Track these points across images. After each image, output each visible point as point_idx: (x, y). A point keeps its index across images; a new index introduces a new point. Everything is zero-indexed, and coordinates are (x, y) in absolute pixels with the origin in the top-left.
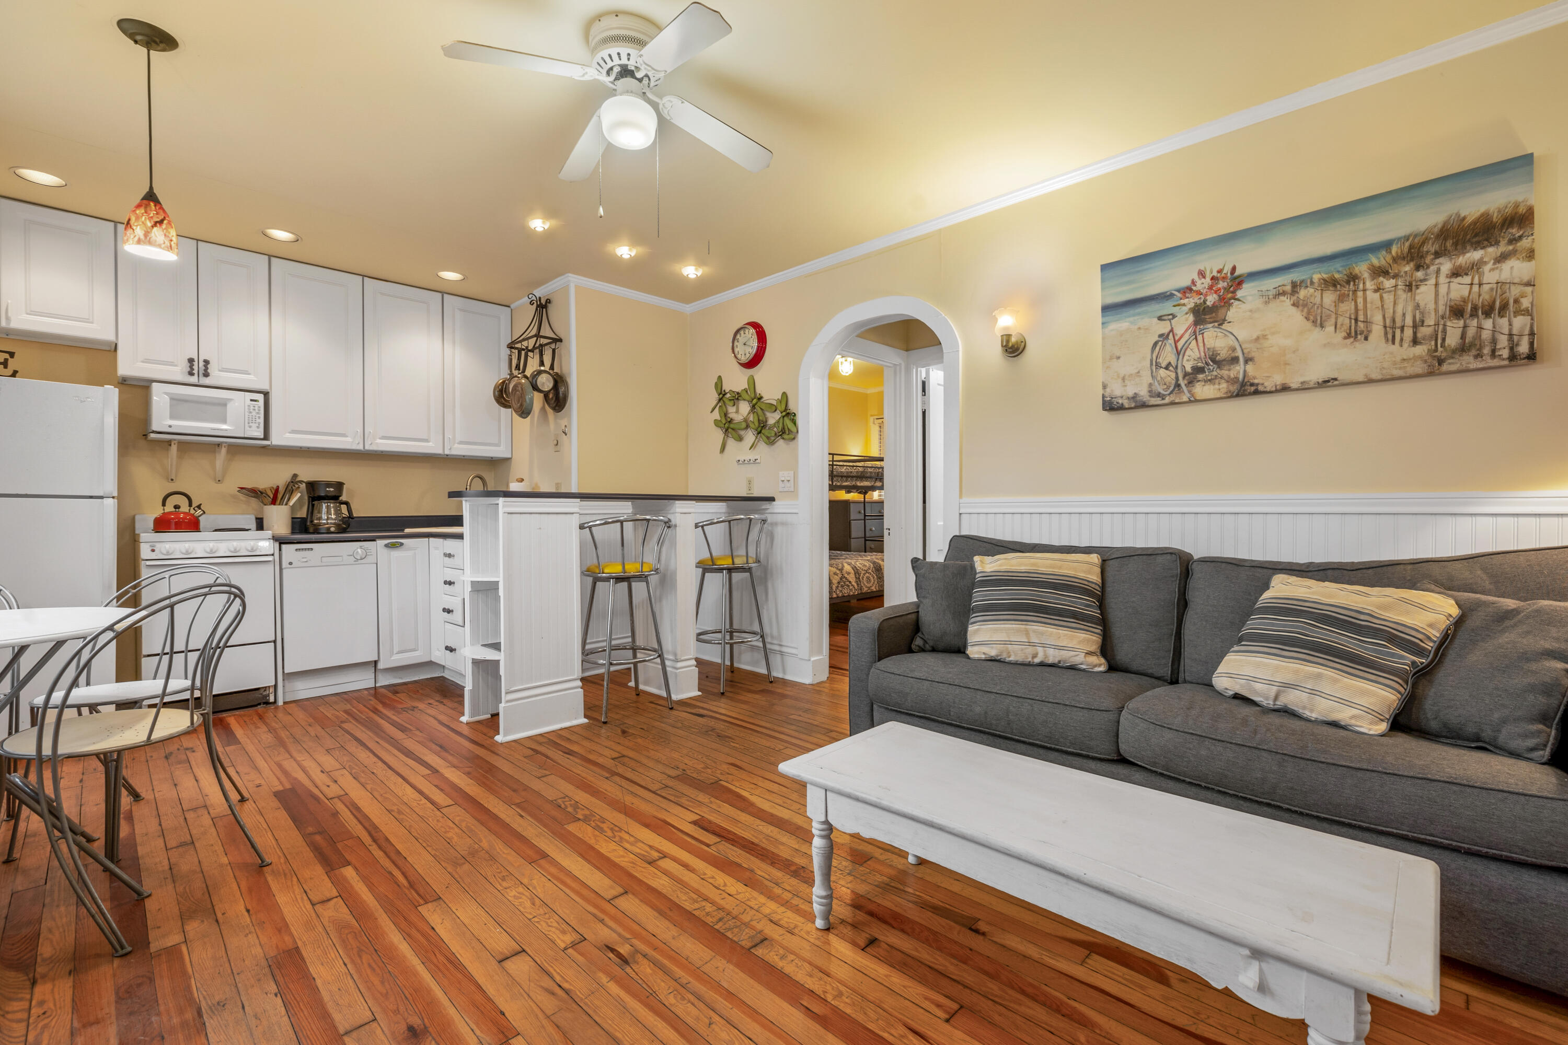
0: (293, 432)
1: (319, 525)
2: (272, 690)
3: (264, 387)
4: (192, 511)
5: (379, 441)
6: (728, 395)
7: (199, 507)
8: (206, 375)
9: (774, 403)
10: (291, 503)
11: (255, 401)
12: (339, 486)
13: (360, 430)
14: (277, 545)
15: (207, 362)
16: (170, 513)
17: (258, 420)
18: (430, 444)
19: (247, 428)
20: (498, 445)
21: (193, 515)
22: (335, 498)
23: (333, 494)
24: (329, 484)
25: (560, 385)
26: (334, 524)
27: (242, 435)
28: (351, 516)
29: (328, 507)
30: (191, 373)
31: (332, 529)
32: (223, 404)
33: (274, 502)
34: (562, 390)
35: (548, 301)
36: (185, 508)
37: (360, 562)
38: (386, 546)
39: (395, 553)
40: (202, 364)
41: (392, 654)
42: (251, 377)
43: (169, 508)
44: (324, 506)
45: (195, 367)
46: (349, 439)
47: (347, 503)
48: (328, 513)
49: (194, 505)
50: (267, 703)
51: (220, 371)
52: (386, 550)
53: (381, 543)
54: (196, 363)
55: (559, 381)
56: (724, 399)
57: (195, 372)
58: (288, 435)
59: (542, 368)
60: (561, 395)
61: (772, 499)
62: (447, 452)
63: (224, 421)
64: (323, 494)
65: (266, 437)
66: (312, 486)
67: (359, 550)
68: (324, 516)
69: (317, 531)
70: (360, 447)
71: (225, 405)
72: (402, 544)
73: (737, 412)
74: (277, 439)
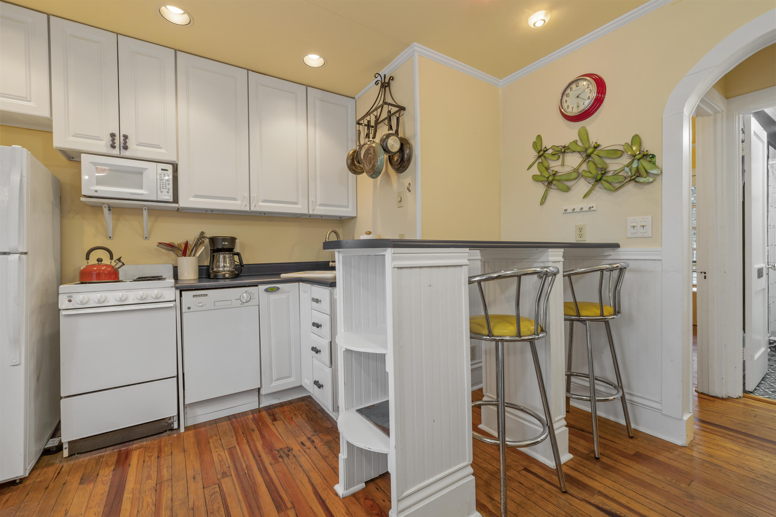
0: (196, 196)
1: (219, 272)
2: (176, 418)
3: (173, 158)
4: (113, 264)
5: (261, 204)
6: (550, 151)
7: (119, 260)
8: (126, 148)
9: (621, 148)
10: (198, 255)
11: (166, 170)
12: (233, 240)
13: (247, 195)
14: (178, 292)
15: (126, 137)
16: (93, 266)
17: (168, 187)
18: (299, 206)
19: (159, 193)
20: (347, 207)
21: (113, 267)
22: (230, 250)
23: (228, 247)
24: (224, 239)
25: (405, 147)
26: (229, 271)
27: (155, 199)
28: (241, 265)
29: (224, 258)
30: (113, 147)
31: (227, 276)
32: (140, 172)
33: (184, 254)
34: (407, 152)
35: (392, 78)
36: (106, 261)
37: (246, 304)
38: (266, 290)
39: (273, 296)
40: (122, 138)
41: (271, 381)
42: (163, 151)
43: (93, 261)
44: (221, 256)
45: (117, 141)
46: (239, 202)
47: (238, 254)
48: (225, 262)
49: (115, 258)
50: (172, 430)
51: (137, 145)
52: (266, 294)
53: (262, 288)
54: (117, 138)
55: (404, 143)
56: (545, 155)
57: (117, 145)
58: (192, 199)
59: (391, 132)
60: (406, 156)
61: (616, 246)
62: (311, 212)
63: (141, 188)
64: (220, 247)
65: (176, 200)
66: (213, 240)
67: (245, 295)
68: (222, 264)
69: (216, 278)
70: (247, 209)
71: (141, 173)
72: (278, 289)
73: (563, 165)
74: (183, 203)
